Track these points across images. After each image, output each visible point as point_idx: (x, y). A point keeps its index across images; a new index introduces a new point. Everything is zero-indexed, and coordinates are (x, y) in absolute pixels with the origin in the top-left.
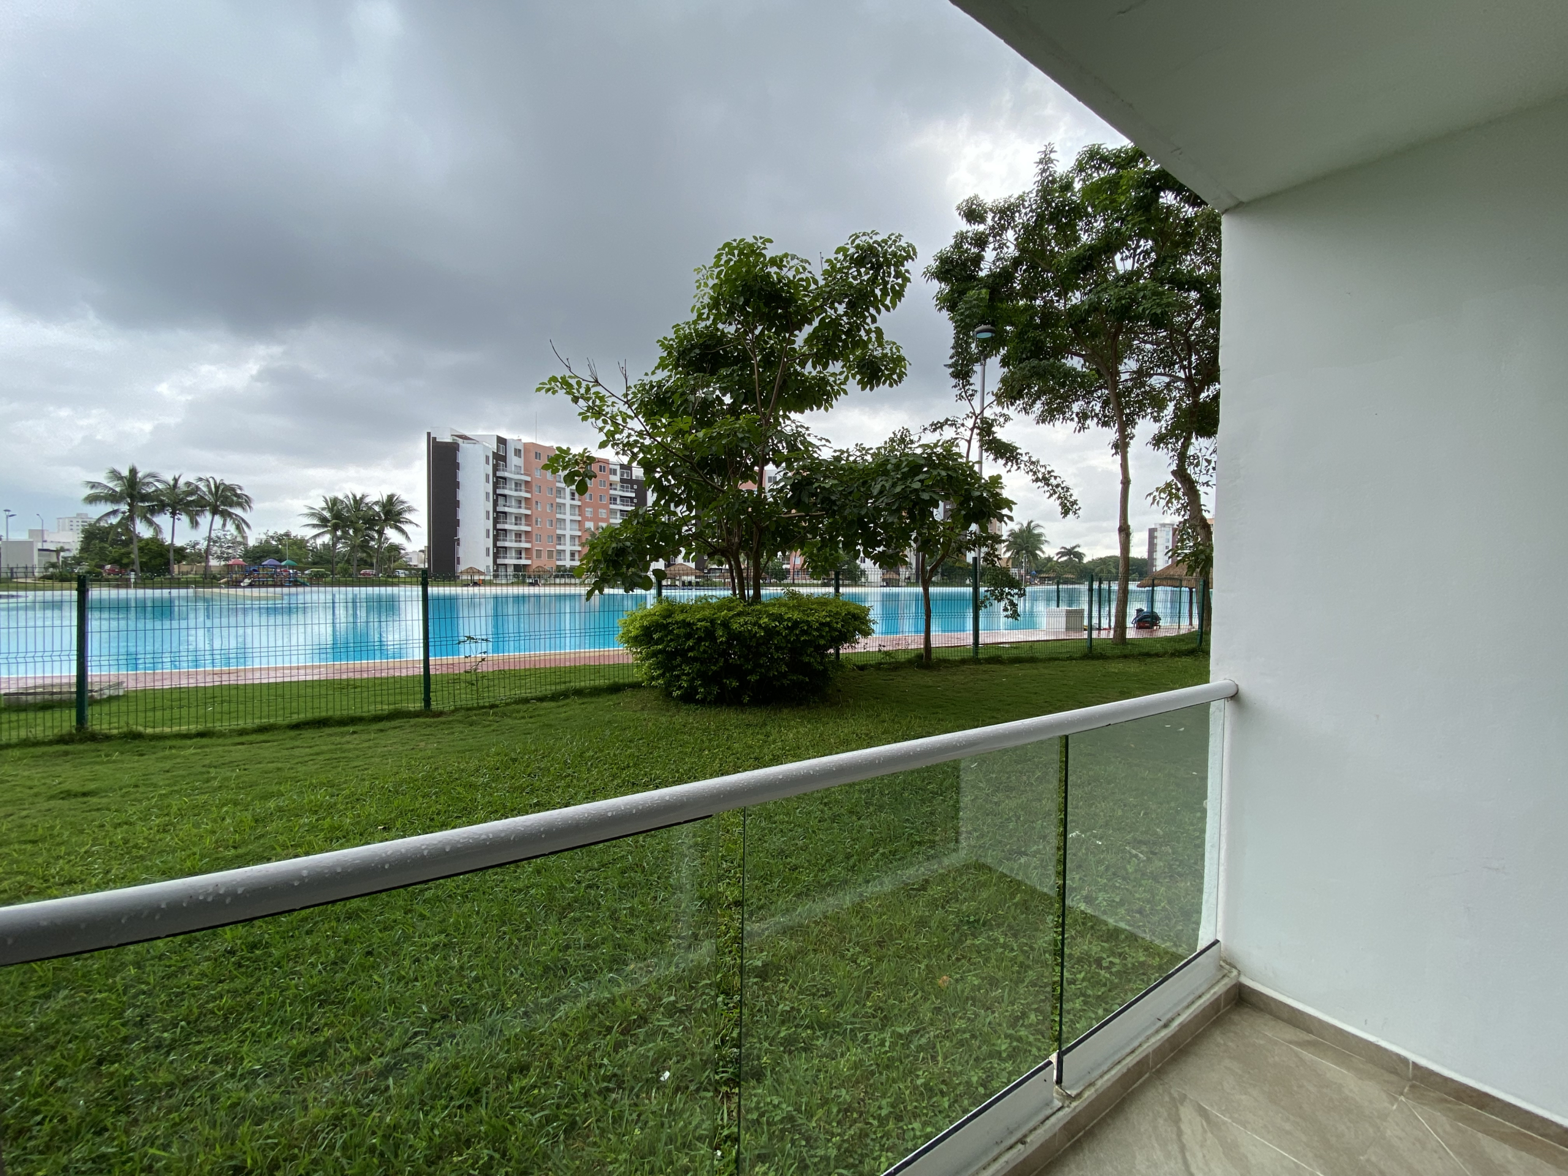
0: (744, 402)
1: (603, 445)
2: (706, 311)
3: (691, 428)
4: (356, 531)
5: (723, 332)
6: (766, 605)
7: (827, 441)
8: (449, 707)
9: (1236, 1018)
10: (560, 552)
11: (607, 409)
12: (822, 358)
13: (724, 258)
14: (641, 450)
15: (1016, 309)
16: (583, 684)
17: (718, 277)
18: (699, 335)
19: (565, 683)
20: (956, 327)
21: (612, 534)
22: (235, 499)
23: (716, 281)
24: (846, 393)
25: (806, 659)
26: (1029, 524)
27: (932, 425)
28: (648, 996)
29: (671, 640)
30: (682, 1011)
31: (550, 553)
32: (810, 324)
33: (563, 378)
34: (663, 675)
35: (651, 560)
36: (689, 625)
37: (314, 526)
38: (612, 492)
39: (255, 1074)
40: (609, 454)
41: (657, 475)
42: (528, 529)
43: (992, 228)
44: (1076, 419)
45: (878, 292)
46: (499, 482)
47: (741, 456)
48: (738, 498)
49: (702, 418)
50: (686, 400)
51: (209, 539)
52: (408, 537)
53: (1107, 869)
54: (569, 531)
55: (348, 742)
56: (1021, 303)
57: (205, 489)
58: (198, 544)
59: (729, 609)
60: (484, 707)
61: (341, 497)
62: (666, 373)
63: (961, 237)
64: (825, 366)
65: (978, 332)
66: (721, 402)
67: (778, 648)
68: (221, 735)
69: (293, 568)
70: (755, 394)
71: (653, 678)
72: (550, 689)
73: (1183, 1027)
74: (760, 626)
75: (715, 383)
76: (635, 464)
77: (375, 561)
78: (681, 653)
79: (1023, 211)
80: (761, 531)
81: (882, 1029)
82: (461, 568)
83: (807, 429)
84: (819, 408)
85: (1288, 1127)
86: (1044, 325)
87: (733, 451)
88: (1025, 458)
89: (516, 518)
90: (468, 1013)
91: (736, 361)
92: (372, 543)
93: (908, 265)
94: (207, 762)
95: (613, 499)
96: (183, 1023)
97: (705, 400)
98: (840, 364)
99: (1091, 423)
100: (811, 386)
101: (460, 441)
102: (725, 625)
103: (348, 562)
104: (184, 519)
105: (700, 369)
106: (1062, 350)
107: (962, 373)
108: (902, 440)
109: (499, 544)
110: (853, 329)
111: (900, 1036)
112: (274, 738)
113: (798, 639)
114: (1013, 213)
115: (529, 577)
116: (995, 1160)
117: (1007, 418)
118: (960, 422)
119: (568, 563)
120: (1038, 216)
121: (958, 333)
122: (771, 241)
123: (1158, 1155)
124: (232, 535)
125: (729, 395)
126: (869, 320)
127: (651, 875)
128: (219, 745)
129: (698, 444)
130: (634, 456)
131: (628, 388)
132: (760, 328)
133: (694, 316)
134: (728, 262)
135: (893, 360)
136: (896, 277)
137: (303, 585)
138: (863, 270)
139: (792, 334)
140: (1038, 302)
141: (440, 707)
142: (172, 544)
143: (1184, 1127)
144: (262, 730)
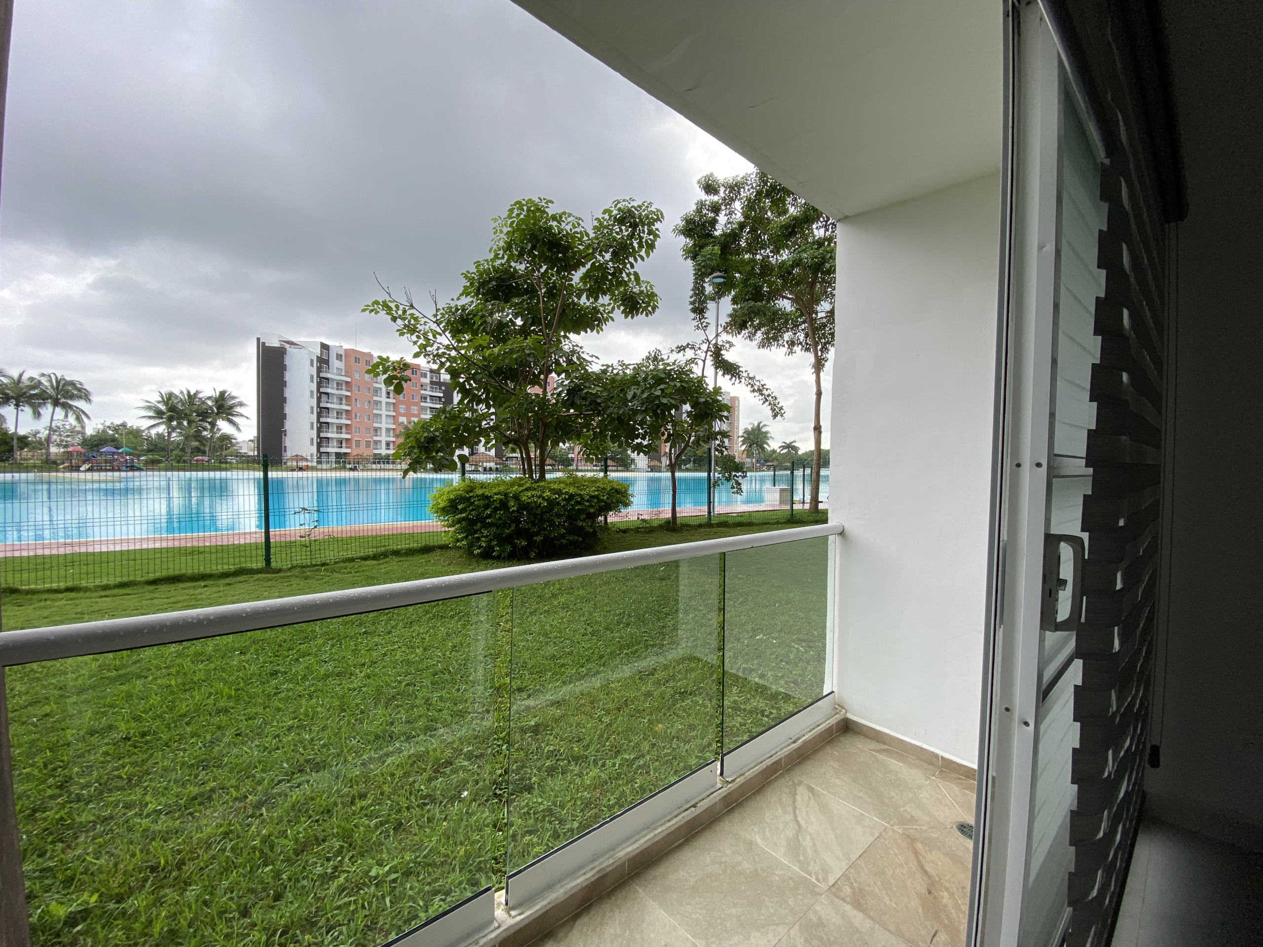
0: (532, 325)
1: (416, 355)
2: (501, 252)
3: (489, 344)
4: (189, 423)
5: (515, 269)
6: (550, 483)
7: (597, 357)
8: (286, 565)
9: (842, 739)
10: (376, 442)
11: (420, 327)
12: (594, 292)
13: (516, 212)
14: (448, 360)
15: (743, 261)
16: (399, 547)
17: (511, 225)
18: (496, 270)
19: (384, 546)
20: (695, 274)
21: (425, 426)
22: (75, 392)
23: (509, 229)
24: (613, 320)
25: (580, 524)
26: (759, 424)
27: (677, 348)
28: (453, 748)
29: (473, 510)
30: (477, 757)
31: (368, 444)
32: (584, 266)
33: (384, 302)
34: (466, 537)
35: (457, 447)
36: (487, 497)
37: (150, 417)
38: (423, 392)
39: (160, 812)
40: (422, 361)
41: (461, 380)
42: (349, 422)
43: (724, 199)
44: (787, 346)
45: (636, 245)
46: (322, 381)
47: (530, 367)
48: (526, 399)
49: (498, 336)
50: (485, 321)
51: (51, 428)
52: (238, 429)
53: (776, 658)
54: (385, 424)
55: (201, 594)
56: (746, 256)
57: (47, 384)
58: (38, 433)
59: (520, 486)
60: (316, 565)
61: (177, 393)
62: (469, 299)
63: (701, 205)
64: (596, 299)
65: (714, 278)
66: (514, 324)
67: (558, 516)
68: (87, 590)
69: (130, 454)
70: (540, 319)
71: (458, 540)
72: (371, 552)
73: (805, 743)
74: (544, 498)
75: (509, 309)
76: (443, 371)
77: (207, 449)
78: (480, 519)
79: (747, 188)
80: (546, 426)
81: (616, 757)
82: (289, 454)
83: (581, 348)
84: (592, 331)
85: (861, 794)
86: (762, 274)
87: (523, 363)
88: (745, 375)
89: (337, 413)
90: (318, 767)
91: (526, 292)
92: (205, 433)
93: (657, 225)
94: (79, 610)
95: (424, 398)
96: (96, 784)
97: (500, 322)
98: (608, 297)
99: (797, 349)
100: (585, 314)
101: (287, 346)
102: (516, 497)
103: (183, 450)
104: (27, 410)
105: (496, 298)
106: (776, 294)
107: (699, 310)
108: (655, 359)
109: (322, 435)
110: (618, 272)
111: (627, 760)
112: (136, 592)
113: (574, 508)
114: (739, 189)
115: (350, 463)
116: (676, 816)
117: (731, 345)
118: (698, 346)
119: (383, 452)
120: (757, 192)
121: (696, 279)
122: (552, 202)
123: (780, 812)
124: (71, 425)
125: (520, 318)
126: (628, 266)
127: (456, 675)
128: (86, 598)
129: (494, 358)
130: (442, 364)
131: (437, 310)
132: (545, 267)
133: (492, 255)
134: (518, 215)
135: (648, 296)
136: (649, 234)
137: (139, 469)
138: (623, 228)
139: (569, 273)
140: (758, 257)
141: (279, 566)
142: (16, 433)
143: (798, 797)
144: (122, 585)
